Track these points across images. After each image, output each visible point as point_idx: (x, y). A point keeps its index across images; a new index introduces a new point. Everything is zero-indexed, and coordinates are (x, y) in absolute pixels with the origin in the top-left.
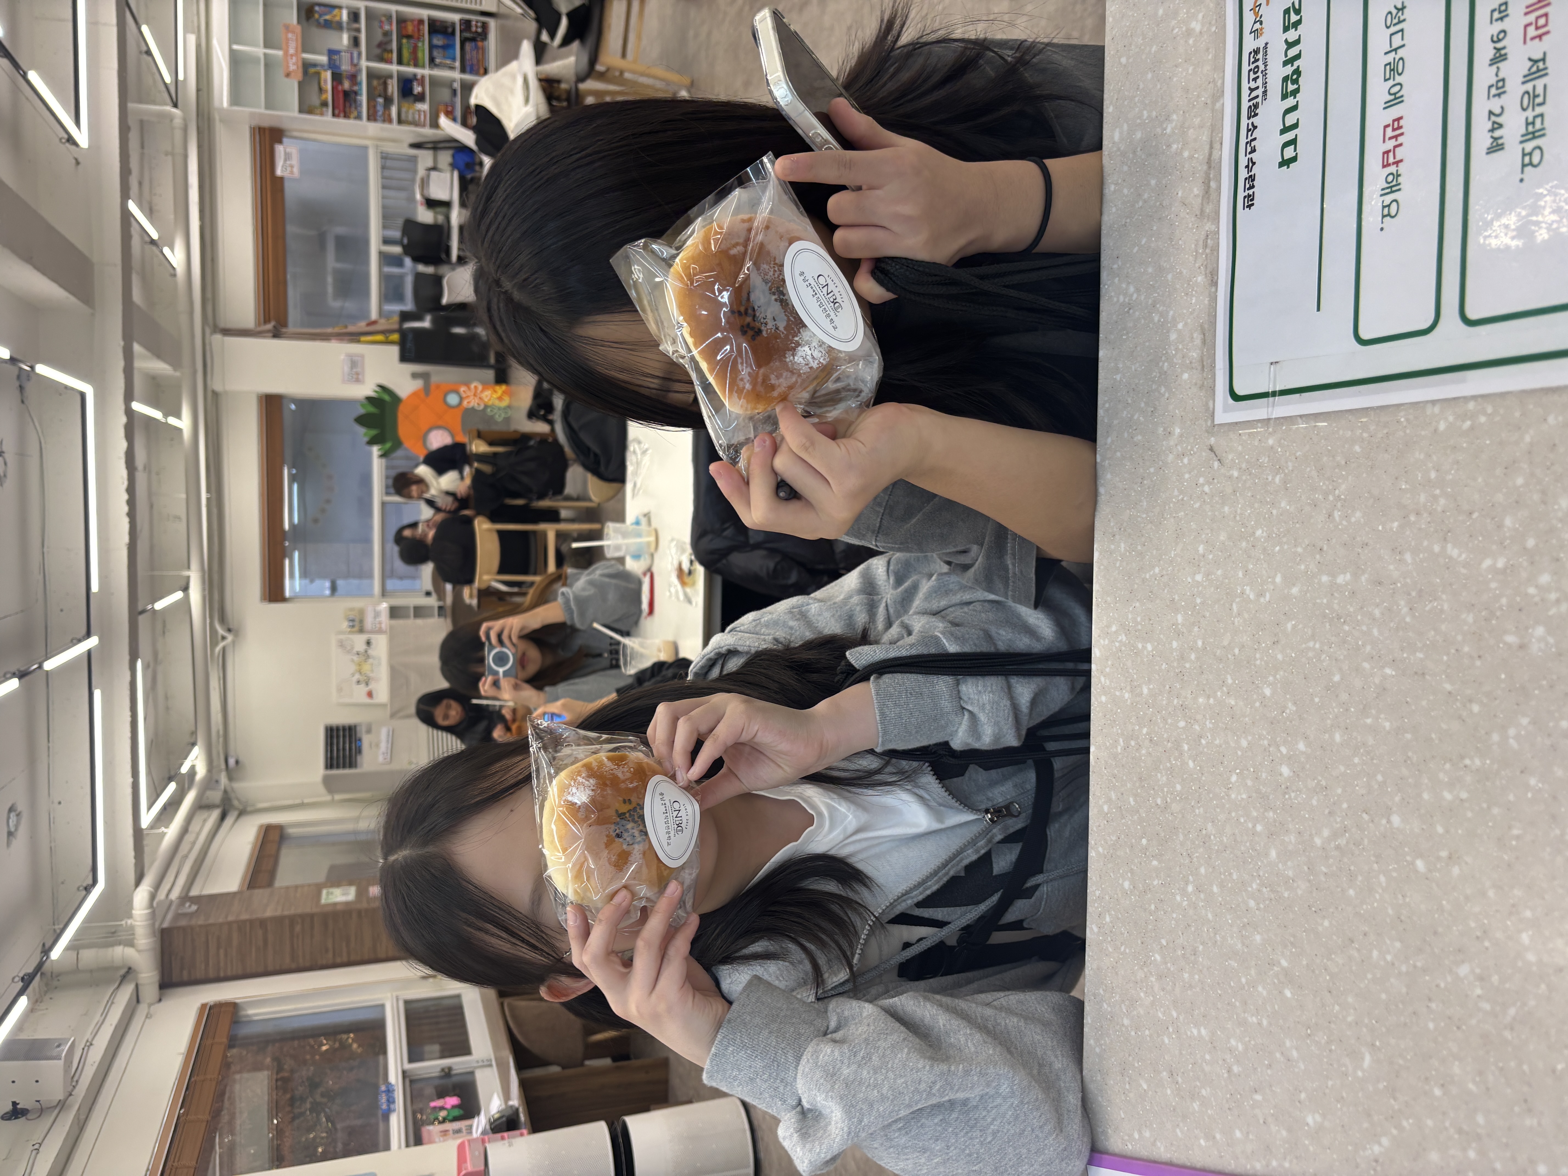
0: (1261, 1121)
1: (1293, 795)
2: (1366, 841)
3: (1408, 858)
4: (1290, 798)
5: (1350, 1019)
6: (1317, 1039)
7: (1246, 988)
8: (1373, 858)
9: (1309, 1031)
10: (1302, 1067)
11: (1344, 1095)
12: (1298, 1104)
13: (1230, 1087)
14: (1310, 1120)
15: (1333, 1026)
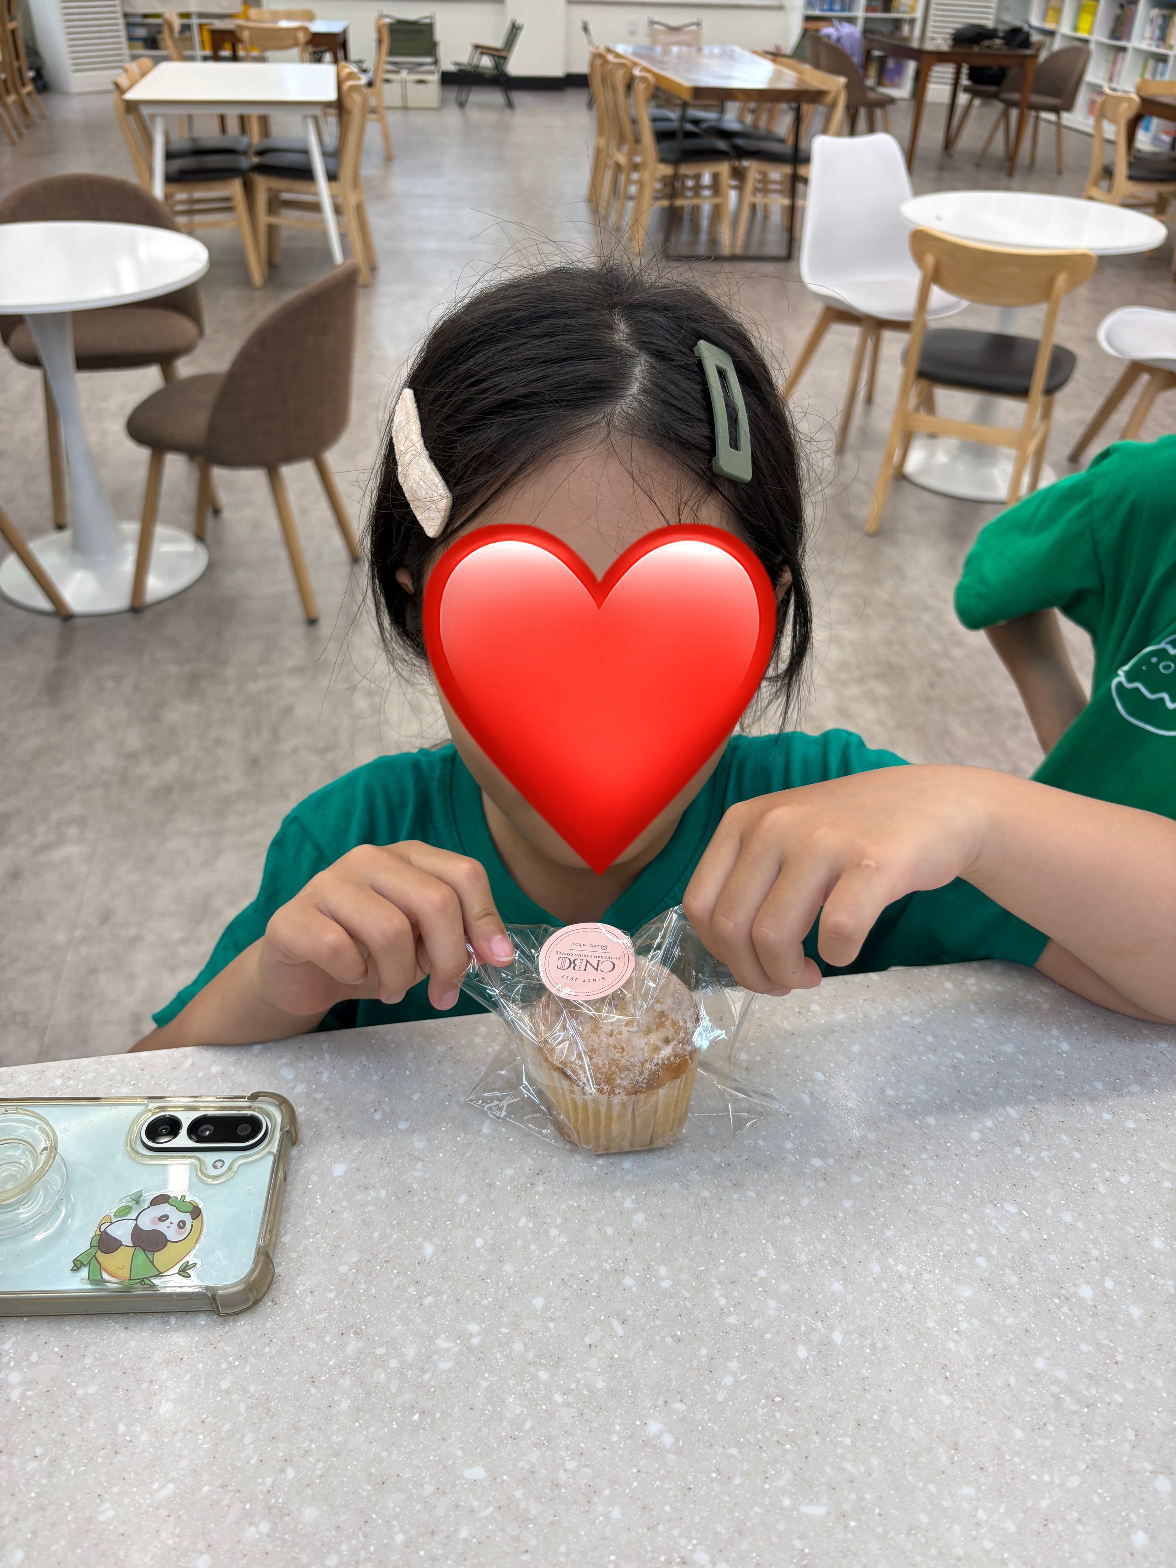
0: (588, 1340)
1: (1065, 1309)
2: (1101, 1442)
3: (1133, 1517)
4: (1058, 1307)
5: (848, 1466)
6: (778, 1415)
7: (756, 1280)
8: (1087, 1457)
9: (778, 1399)
10: (720, 1398)
11: (737, 1481)
12: (660, 1401)
13: (596, 1277)
14: (654, 1427)
15: (817, 1439)
